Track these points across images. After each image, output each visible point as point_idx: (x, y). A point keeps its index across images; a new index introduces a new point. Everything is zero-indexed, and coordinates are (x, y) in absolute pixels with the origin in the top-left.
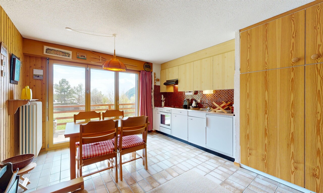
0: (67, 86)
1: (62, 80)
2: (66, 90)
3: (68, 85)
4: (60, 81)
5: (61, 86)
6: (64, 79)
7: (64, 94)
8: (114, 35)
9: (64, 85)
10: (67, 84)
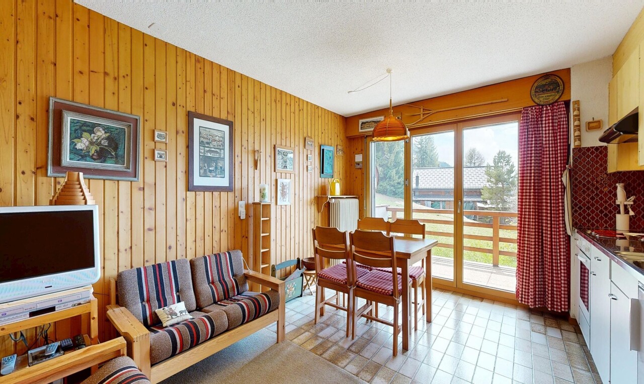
0: (508, 167)
1: (498, 154)
2: (506, 177)
3: (511, 164)
4: (495, 157)
5: (496, 167)
6: (501, 150)
7: (501, 186)
8: (389, 71)
9: (502, 164)
10: (508, 162)
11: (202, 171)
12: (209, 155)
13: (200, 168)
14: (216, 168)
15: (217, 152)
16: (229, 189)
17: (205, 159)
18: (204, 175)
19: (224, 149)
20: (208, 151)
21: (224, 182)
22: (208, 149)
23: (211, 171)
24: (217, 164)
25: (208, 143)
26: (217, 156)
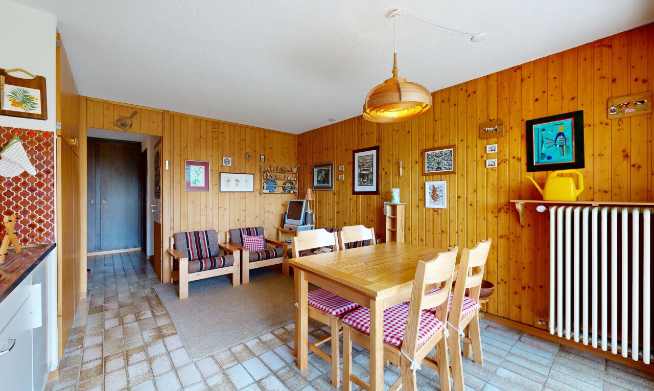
11: (359, 183)
12: (363, 172)
13: (359, 181)
14: (367, 180)
15: (368, 170)
16: (376, 193)
17: (361, 176)
18: (361, 185)
19: (372, 167)
20: (363, 170)
21: (373, 188)
22: (362, 169)
23: (364, 182)
24: (368, 177)
25: (363, 165)
26: (368, 172)
